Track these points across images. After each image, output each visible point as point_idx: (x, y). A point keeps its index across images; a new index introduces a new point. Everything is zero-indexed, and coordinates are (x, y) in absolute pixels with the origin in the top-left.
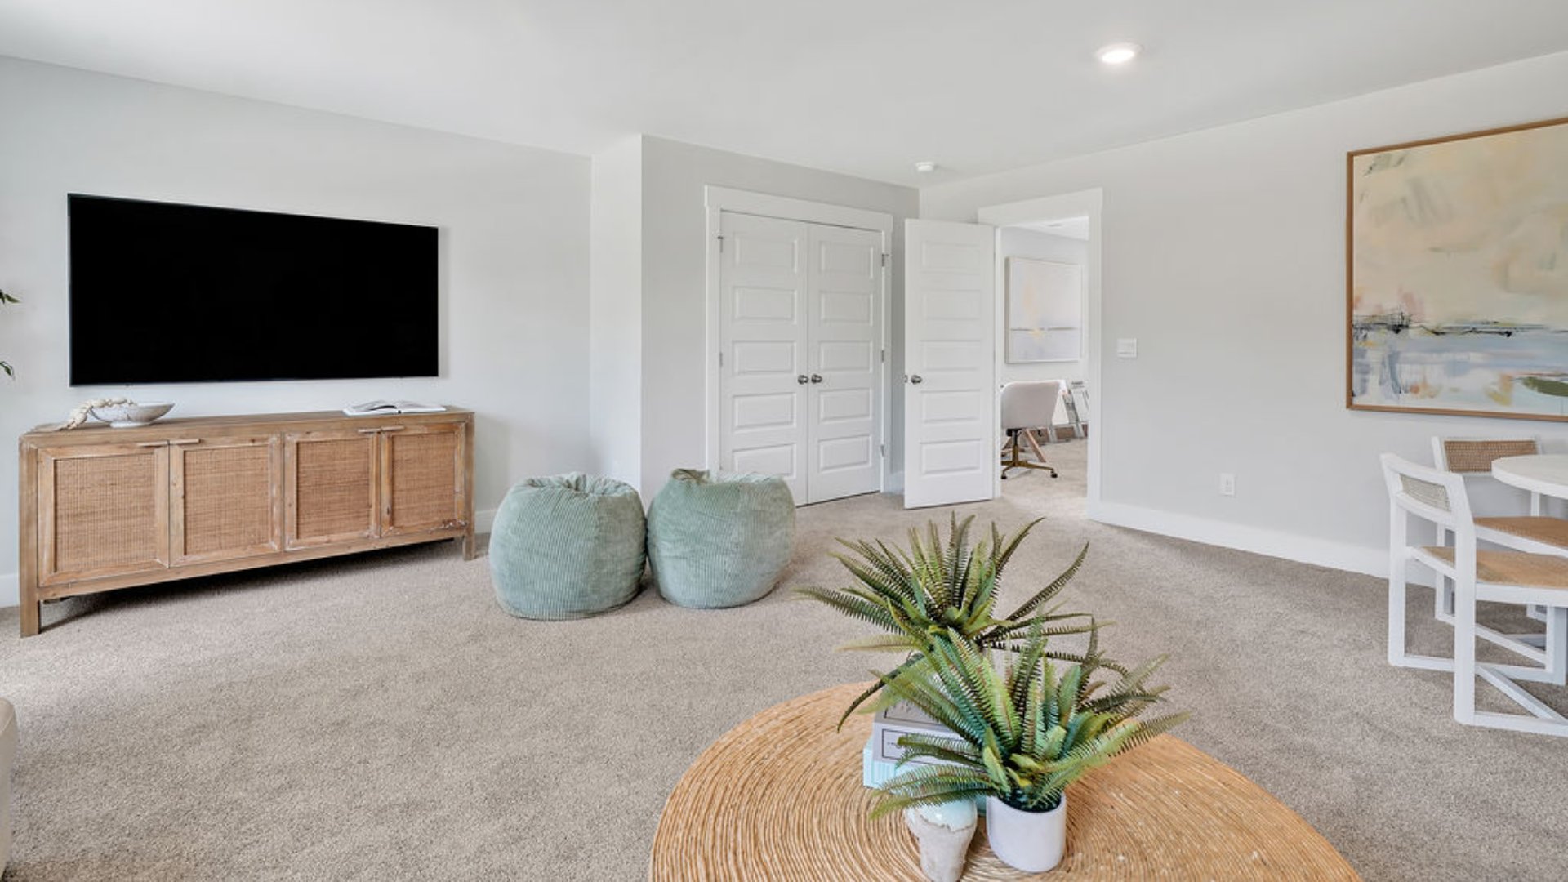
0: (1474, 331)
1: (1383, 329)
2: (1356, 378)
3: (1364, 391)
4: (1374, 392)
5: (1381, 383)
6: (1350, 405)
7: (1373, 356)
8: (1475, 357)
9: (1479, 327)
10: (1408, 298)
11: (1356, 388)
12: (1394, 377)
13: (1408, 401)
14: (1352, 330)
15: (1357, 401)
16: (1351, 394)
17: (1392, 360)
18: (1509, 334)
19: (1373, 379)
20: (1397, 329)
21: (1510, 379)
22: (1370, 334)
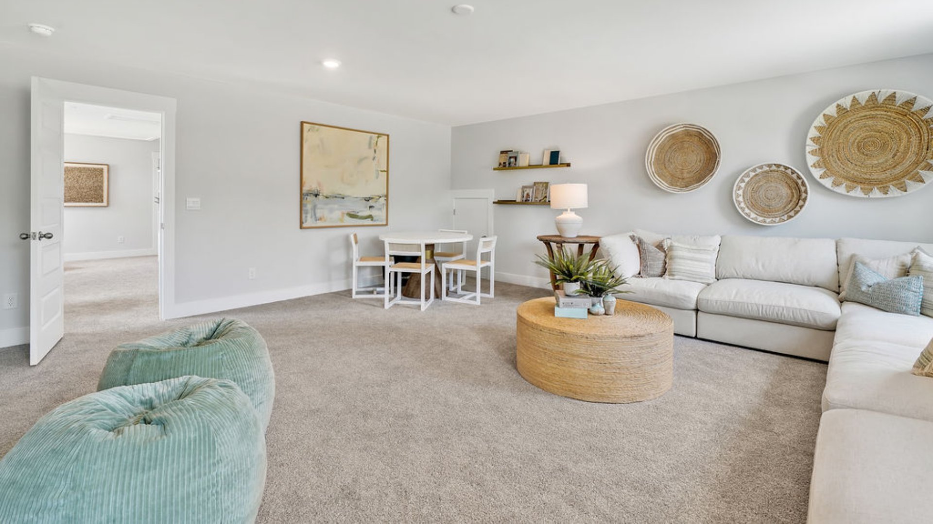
0: (336, 197)
1: (312, 195)
2: (304, 216)
3: (306, 221)
4: (309, 222)
5: (311, 217)
6: (301, 228)
7: (309, 207)
8: (336, 206)
9: (337, 196)
10: (319, 184)
11: (304, 221)
12: (315, 215)
13: (319, 224)
14: (302, 196)
15: (304, 225)
16: (301, 223)
17: (314, 208)
18: (343, 198)
19: (309, 216)
20: (316, 195)
21: (344, 213)
22: (308, 197)
